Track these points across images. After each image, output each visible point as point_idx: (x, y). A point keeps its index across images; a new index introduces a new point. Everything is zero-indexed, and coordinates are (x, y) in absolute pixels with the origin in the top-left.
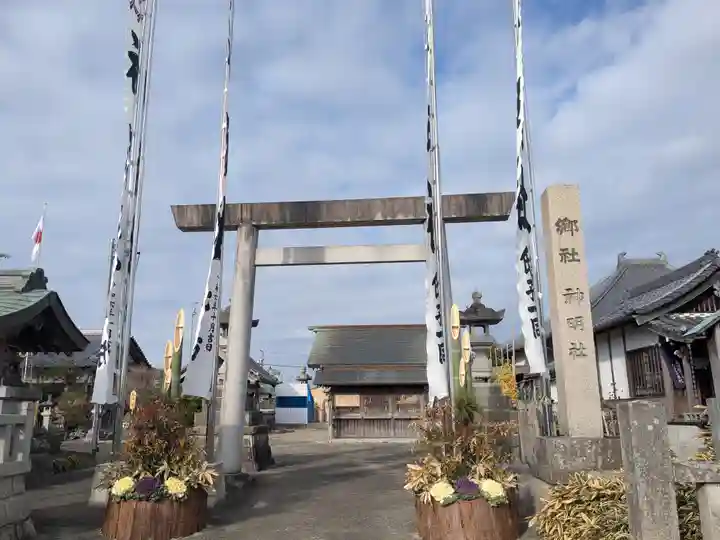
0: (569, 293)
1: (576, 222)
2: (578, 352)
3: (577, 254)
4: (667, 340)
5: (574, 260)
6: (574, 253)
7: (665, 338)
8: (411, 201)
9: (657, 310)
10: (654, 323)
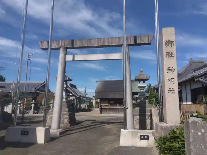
0: (169, 69)
1: (173, 42)
2: (172, 92)
3: (173, 54)
4: (205, 86)
5: (172, 56)
6: (172, 54)
7: (204, 85)
8: (117, 39)
9: (202, 76)
10: (200, 80)
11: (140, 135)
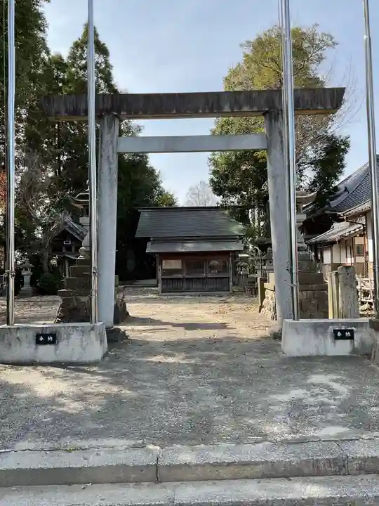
11: (334, 330)
